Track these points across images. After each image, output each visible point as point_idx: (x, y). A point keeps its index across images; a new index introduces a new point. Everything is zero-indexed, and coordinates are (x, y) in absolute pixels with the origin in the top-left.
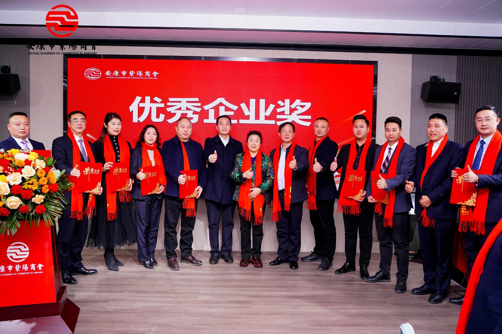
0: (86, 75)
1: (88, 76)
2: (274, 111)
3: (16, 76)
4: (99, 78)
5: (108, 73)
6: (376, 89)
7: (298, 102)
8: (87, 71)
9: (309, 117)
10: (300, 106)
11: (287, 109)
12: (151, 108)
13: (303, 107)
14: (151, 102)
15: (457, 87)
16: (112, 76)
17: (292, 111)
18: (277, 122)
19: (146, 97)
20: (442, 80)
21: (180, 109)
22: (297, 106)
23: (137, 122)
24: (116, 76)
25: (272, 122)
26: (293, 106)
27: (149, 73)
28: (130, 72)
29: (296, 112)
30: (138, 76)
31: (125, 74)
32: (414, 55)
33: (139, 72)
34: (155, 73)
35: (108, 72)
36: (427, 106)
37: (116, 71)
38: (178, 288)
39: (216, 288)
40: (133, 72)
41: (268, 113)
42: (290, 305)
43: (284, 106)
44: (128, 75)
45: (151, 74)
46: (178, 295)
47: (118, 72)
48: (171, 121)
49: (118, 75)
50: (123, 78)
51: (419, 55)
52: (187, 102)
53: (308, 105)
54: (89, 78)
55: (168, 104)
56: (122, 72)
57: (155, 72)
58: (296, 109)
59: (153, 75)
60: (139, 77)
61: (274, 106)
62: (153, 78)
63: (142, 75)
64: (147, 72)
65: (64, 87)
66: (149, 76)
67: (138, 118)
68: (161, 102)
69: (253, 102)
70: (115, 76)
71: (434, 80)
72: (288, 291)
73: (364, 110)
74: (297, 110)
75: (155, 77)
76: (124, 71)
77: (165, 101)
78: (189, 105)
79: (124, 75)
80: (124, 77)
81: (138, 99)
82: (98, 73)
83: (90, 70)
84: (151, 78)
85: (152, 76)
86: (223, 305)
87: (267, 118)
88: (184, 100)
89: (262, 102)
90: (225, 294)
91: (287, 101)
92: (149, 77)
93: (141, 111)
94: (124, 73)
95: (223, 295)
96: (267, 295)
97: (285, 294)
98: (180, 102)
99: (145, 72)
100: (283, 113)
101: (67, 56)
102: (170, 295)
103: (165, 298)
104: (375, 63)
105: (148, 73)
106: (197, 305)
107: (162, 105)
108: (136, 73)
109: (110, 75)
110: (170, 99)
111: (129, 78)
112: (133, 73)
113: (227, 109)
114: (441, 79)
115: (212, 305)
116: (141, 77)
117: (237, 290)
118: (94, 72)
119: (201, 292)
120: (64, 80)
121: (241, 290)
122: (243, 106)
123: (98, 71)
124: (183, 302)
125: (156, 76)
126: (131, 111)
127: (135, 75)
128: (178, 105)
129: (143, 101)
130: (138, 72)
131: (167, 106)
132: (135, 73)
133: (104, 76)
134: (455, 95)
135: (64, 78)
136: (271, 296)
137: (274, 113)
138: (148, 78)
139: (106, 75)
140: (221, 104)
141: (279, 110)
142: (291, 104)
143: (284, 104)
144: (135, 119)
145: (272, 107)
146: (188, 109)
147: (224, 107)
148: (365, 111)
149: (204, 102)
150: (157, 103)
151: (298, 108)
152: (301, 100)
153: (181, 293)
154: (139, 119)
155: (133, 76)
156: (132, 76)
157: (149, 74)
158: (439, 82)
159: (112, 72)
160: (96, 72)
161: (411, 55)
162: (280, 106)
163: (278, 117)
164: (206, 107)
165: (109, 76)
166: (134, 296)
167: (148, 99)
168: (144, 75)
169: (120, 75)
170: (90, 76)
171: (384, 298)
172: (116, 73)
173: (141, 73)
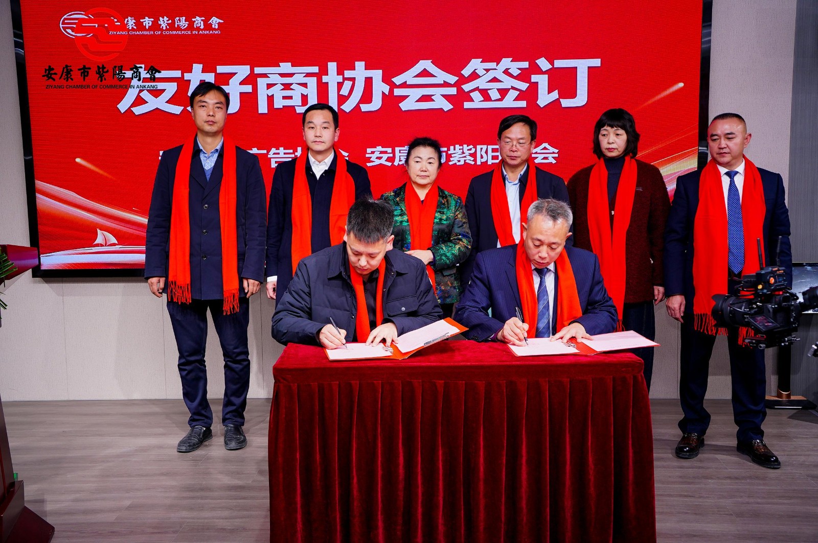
0: (65, 28)
1: (69, 31)
4: (92, 34)
6: (709, 34)
8: (65, 19)
24: (130, 28)
27: (202, 20)
28: (161, 18)
30: (179, 28)
31: (150, 24)
33: (179, 20)
34: (215, 21)
37: (129, 18)
40: (166, 19)
44: (156, 26)
45: (205, 22)
47: (134, 21)
49: (135, 27)
50: (145, 33)
54: (72, 35)
56: (142, 20)
57: (214, 17)
59: (211, 24)
60: (182, 30)
62: (211, 32)
63: (187, 25)
64: (198, 18)
65: (18, 56)
66: (202, 27)
70: (129, 30)
73: (681, 82)
75: (215, 29)
76: (147, 18)
79: (147, 27)
80: (147, 30)
83: (72, 17)
84: (208, 32)
85: (208, 26)
92: (202, 30)
94: (147, 22)
99: (193, 20)
105: (199, 21)
108: (174, 22)
111: (159, 33)
112: (166, 22)
116: (185, 30)
120: (15, 40)
125: (217, 27)
127: (172, 26)
130: (178, 18)
132: (170, 21)
135: (15, 35)
138: (201, 32)
148: (681, 85)
155: (167, 29)
156: (164, 28)
157: (202, 22)
168: (191, 26)
169: (140, 26)
172: (130, 22)
173: (184, 22)
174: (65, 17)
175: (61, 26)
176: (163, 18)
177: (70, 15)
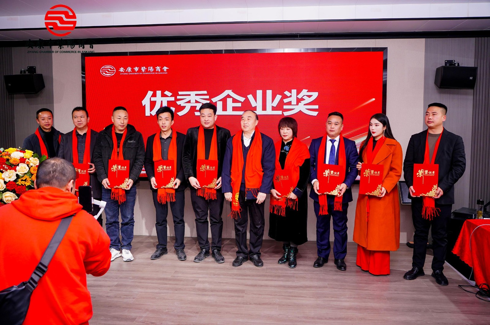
0: (102, 72)
1: (104, 73)
2: (281, 102)
3: (41, 76)
4: (113, 74)
5: (122, 70)
6: (386, 75)
7: (305, 92)
8: (103, 68)
9: (316, 107)
10: (307, 96)
11: (293, 100)
12: (162, 101)
13: (310, 96)
14: (162, 96)
15: (473, 71)
16: (125, 72)
17: (299, 101)
18: (284, 113)
19: (157, 92)
20: (456, 65)
21: (189, 102)
22: (304, 96)
23: (150, 115)
25: (280, 113)
26: (300, 96)
28: (142, 67)
29: (303, 102)
30: (150, 72)
31: (138, 70)
32: (427, 39)
33: (150, 68)
34: (165, 68)
35: (122, 68)
36: (440, 93)
37: (129, 67)
38: (180, 275)
39: (215, 276)
40: (144, 67)
41: (275, 103)
42: (283, 295)
43: (291, 96)
44: (140, 70)
45: (161, 69)
46: (177, 283)
47: (131, 69)
48: (180, 114)
49: (131, 71)
50: (135, 74)
51: (432, 39)
52: (196, 95)
53: (315, 95)
54: (105, 75)
55: (178, 97)
56: (134, 68)
57: (165, 67)
58: (302, 99)
59: (163, 70)
60: (151, 72)
61: (281, 96)
62: (163, 73)
64: (158, 67)
66: (160, 71)
67: (150, 111)
68: (171, 96)
69: (259, 93)
70: (128, 73)
71: (449, 65)
72: (285, 281)
74: (304, 100)
75: (165, 72)
76: (136, 68)
77: (175, 95)
78: (198, 98)
79: (136, 71)
81: (150, 93)
82: (112, 69)
83: (106, 67)
85: (162, 70)
86: (218, 293)
87: (274, 109)
88: (193, 93)
89: (269, 93)
90: (222, 283)
91: (294, 91)
92: (159, 72)
93: (153, 104)
94: (136, 69)
95: (220, 283)
96: (263, 284)
97: (281, 284)
98: (190, 95)
99: (156, 68)
100: (289, 103)
101: (84, 55)
102: (170, 282)
103: (164, 284)
104: (384, 50)
105: (158, 68)
106: (192, 292)
107: (173, 99)
108: (147, 69)
109: (124, 72)
110: (180, 93)
111: (141, 73)
112: (144, 69)
113: (235, 101)
114: (456, 63)
115: (206, 293)
116: (152, 72)
117: (236, 279)
118: (109, 69)
119: (200, 279)
121: (239, 279)
122: (250, 97)
123: (112, 68)
124: (180, 289)
125: (166, 71)
126: (143, 105)
127: (147, 71)
128: (188, 98)
129: (154, 95)
130: (149, 67)
131: (177, 100)
133: (118, 72)
134: (471, 80)
135: (82, 73)
136: (267, 286)
137: (281, 103)
138: (159, 73)
139: (120, 71)
140: (229, 96)
141: (286, 101)
142: (298, 94)
143: (290, 94)
144: (148, 113)
145: (279, 97)
146: (197, 102)
147: (231, 99)
148: (374, 99)
149: (212, 94)
150: (168, 96)
151: (305, 97)
152: (307, 90)
153: (181, 280)
154: (151, 113)
155: (144, 72)
156: (143, 72)
158: (454, 66)
159: (125, 68)
160: (110, 69)
161: (425, 39)
162: (286, 97)
163: (285, 107)
164: (214, 100)
165: (122, 72)
166: (136, 282)
167: (159, 93)
168: (155, 71)
169: (133, 71)
170: (106, 73)
171: (382, 291)
172: (129, 69)
173: (152, 69)
174: (103, 67)
175: (101, 71)
176: (143, 67)
177: (105, 67)
